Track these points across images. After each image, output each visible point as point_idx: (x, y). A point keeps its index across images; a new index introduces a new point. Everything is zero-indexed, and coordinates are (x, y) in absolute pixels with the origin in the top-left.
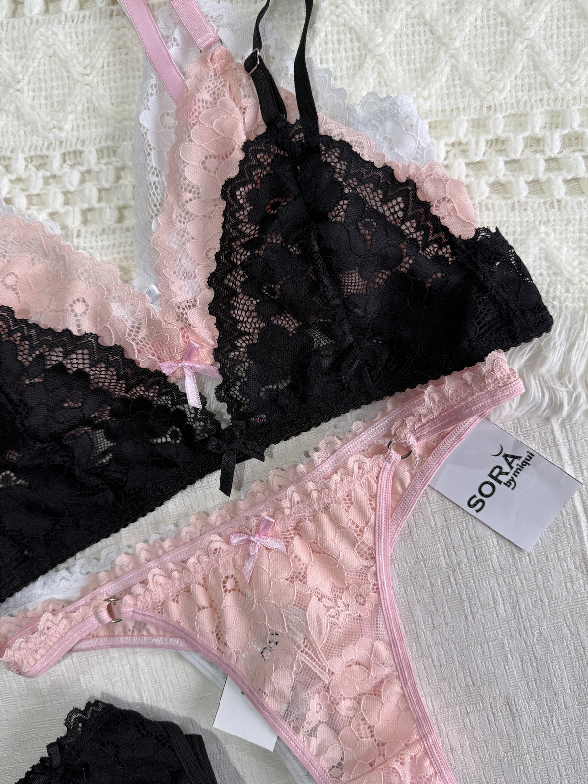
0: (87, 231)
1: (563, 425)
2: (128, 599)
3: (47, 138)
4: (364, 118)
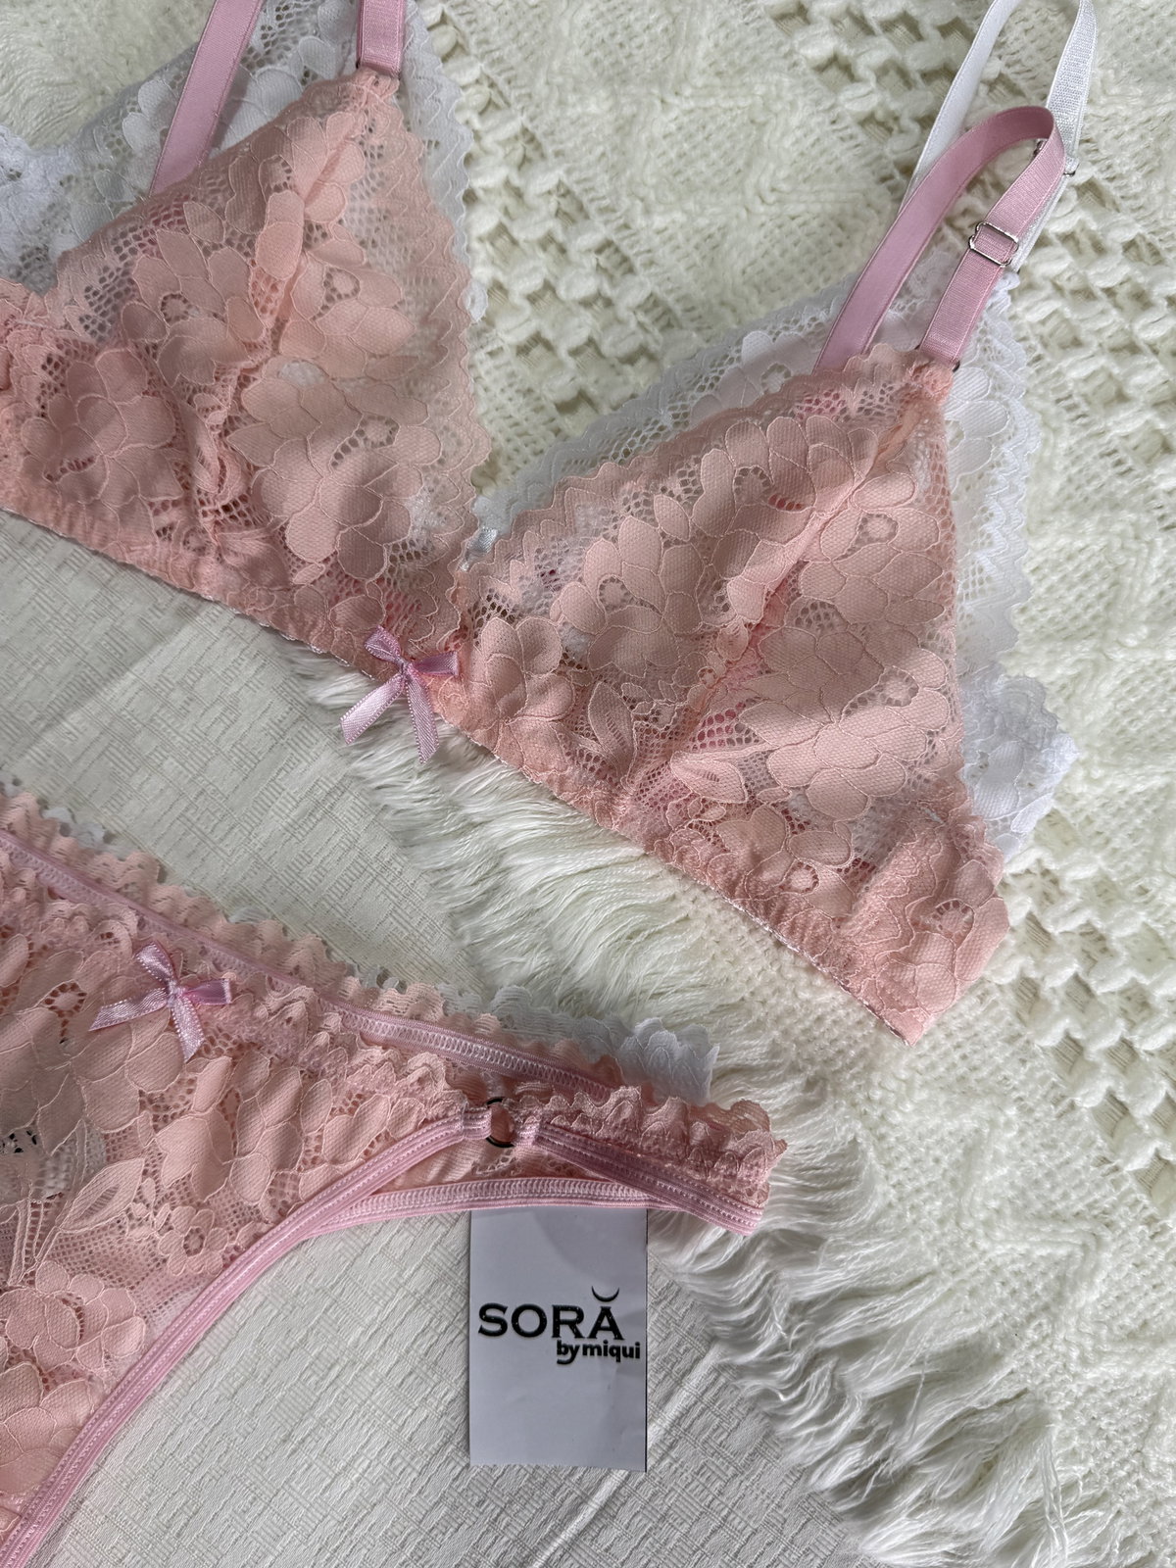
0: (508, 363)
1: (720, 1369)
3: (618, 199)
4: (994, 699)
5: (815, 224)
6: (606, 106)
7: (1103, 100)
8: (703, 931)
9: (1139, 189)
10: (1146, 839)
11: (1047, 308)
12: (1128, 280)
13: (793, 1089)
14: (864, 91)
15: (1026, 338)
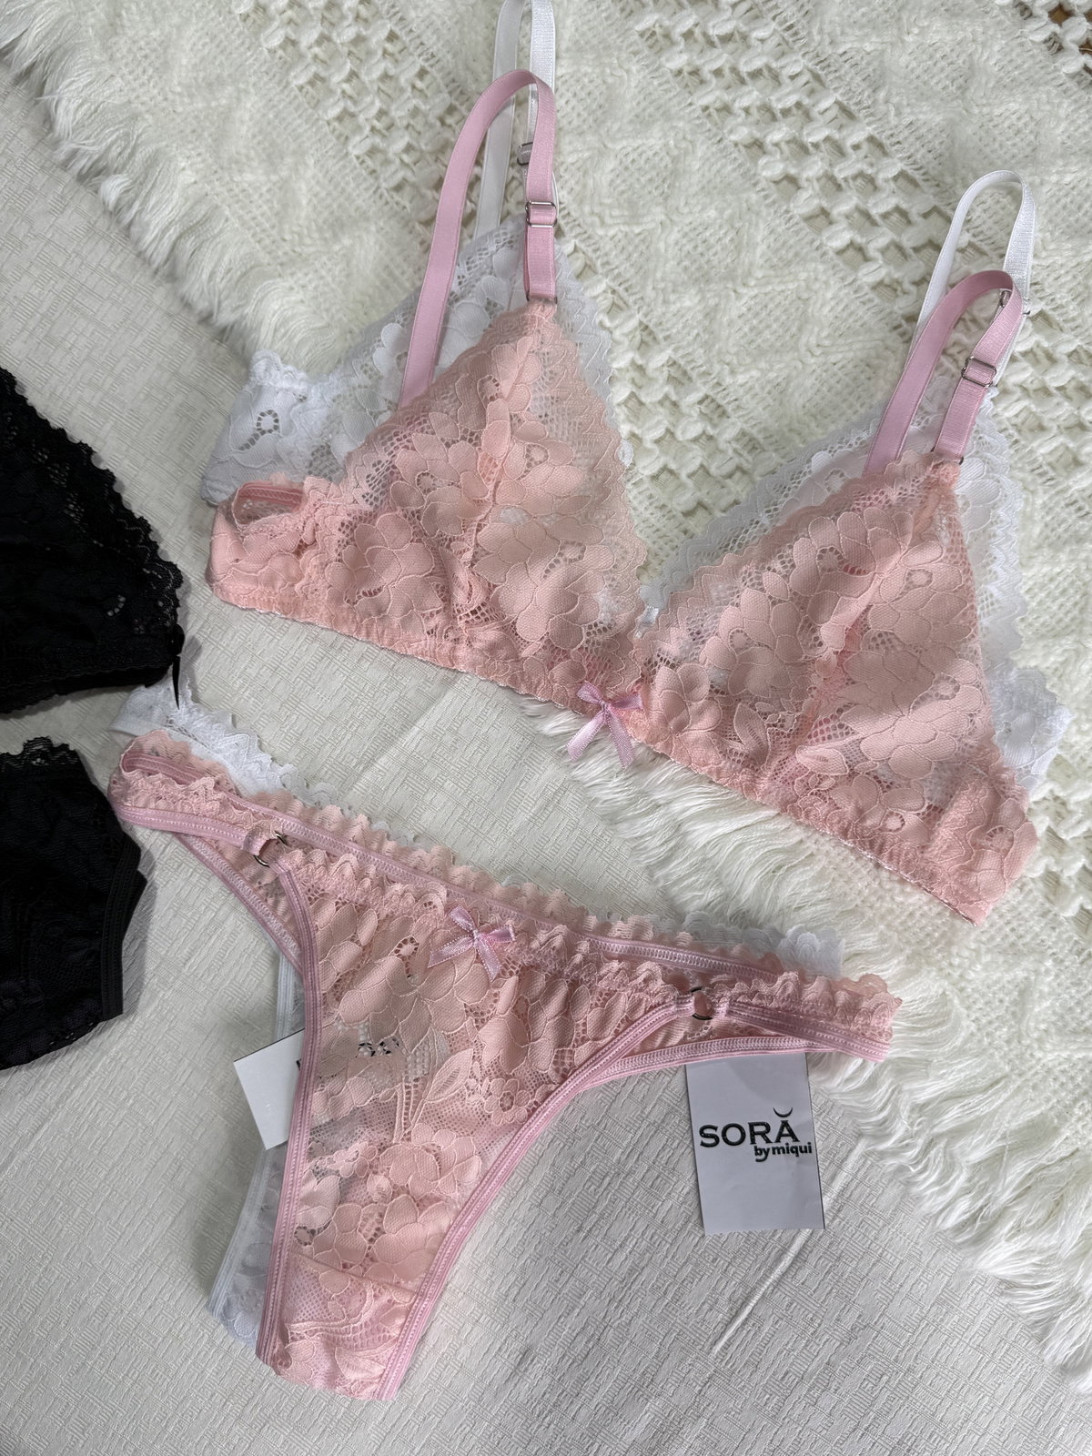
0: (647, 489)
1: (866, 1155)
2: (298, 855)
3: (711, 366)
4: (1010, 685)
5: (850, 366)
6: (696, 300)
7: (1044, 254)
8: (824, 862)
9: (1075, 314)
11: (1018, 407)
12: (1073, 378)
13: (899, 963)
14: (875, 267)
15: (1006, 429)
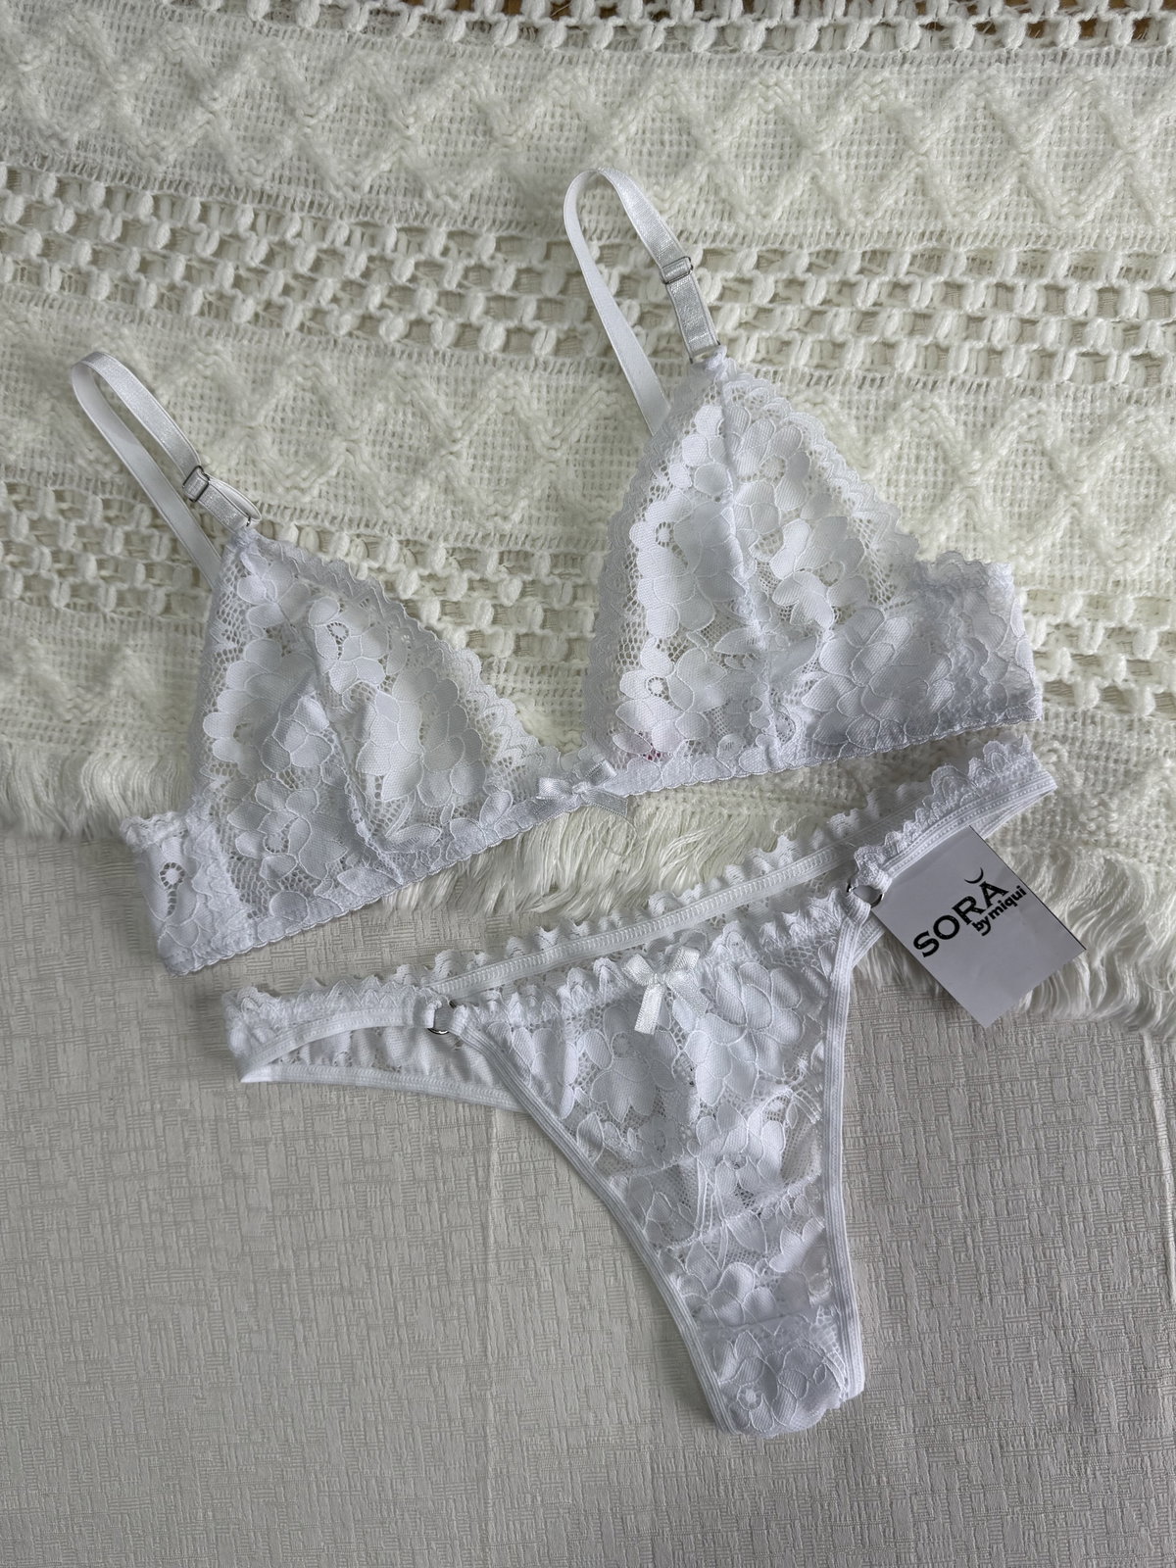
5: (592, 432)
6: (428, 487)
7: (667, 205)
10: (1091, 556)
11: (753, 345)
12: (777, 282)
14: (543, 334)
15: (758, 371)
